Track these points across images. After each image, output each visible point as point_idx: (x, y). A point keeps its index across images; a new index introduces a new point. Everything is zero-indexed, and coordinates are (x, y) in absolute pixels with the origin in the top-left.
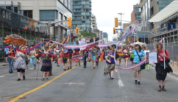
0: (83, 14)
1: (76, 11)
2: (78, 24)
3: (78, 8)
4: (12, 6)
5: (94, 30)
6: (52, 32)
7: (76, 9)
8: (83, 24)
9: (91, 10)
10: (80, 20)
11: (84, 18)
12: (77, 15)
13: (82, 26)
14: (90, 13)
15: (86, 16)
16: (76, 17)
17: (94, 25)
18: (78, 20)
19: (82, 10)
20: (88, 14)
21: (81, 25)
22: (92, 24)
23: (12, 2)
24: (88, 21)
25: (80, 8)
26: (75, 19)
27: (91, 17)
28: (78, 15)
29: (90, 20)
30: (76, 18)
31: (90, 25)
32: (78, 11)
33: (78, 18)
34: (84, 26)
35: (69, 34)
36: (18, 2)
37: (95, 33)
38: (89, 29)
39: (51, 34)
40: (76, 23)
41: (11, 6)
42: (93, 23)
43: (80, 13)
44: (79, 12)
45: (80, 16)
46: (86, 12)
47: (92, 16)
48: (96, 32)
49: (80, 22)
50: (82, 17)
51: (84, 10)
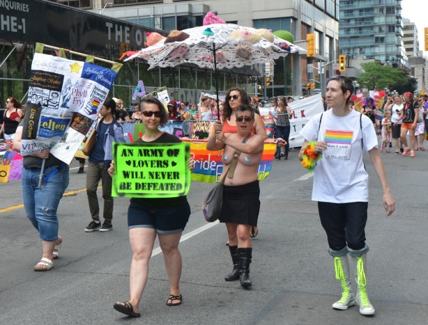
0: (380, 20)
1: (360, 14)
2: (365, 47)
3: (367, 7)
4: (190, 14)
5: (409, 59)
6: (271, 71)
7: (361, 10)
8: (378, 46)
9: (399, 8)
10: (372, 36)
11: (381, 30)
12: (362, 25)
13: (377, 50)
14: (399, 17)
15: (387, 25)
16: (360, 29)
17: (409, 46)
18: (365, 37)
19: (376, 11)
20: (392, 20)
21: (372, 49)
22: (402, 43)
23: (190, 6)
24: (391, 38)
25: (370, 7)
26: (359, 35)
27: (401, 27)
28: (366, 23)
29: (398, 35)
30: (360, 33)
31: (398, 45)
32: (364, 15)
33: (366, 32)
34: (381, 49)
35: (323, 72)
36: (204, 5)
37: (412, 66)
38: (395, 58)
39: (267, 76)
40: (360, 45)
41: (187, 14)
42: (406, 43)
43: (372, 18)
44: (368, 16)
45: (372, 27)
46: (386, 16)
47: (402, 25)
48: (417, 64)
49: (371, 41)
50: (377, 29)
51: (381, 10)
